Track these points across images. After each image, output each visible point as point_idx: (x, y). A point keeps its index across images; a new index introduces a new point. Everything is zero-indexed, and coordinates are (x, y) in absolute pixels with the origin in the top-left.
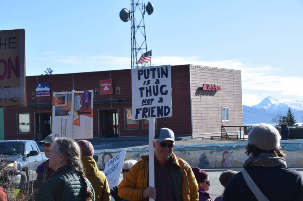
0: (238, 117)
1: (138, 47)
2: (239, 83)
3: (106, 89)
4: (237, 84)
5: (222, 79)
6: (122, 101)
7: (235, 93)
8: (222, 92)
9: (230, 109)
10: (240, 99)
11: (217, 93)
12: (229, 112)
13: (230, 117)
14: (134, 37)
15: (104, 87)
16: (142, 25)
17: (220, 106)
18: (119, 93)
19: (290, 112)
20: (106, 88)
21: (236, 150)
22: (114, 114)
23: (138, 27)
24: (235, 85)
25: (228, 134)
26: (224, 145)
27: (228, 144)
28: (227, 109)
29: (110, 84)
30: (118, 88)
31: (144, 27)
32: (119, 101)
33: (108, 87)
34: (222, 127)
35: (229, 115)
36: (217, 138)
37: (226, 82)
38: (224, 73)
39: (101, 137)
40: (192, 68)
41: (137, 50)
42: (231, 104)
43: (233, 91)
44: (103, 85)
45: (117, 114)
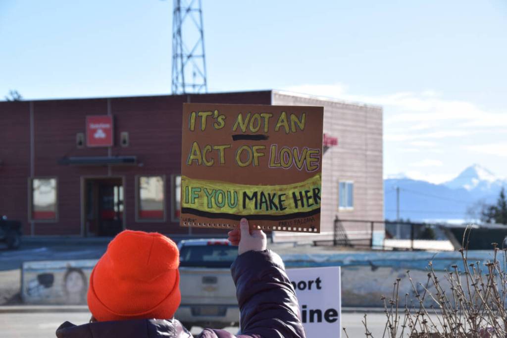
0: (371, 203)
1: (186, 52)
2: (378, 132)
3: (100, 134)
4: (373, 134)
5: (340, 122)
6: (132, 161)
7: (369, 153)
8: (341, 150)
9: (356, 185)
10: (378, 164)
11: (329, 150)
12: (355, 191)
13: (355, 202)
14: (179, 32)
15: (95, 131)
16: (195, 6)
17: (334, 179)
18: (126, 145)
19: (502, 196)
20: (100, 132)
21: (351, 269)
22: (116, 189)
23: (188, 10)
24: (369, 136)
25: (350, 237)
26: (325, 259)
27: (335, 256)
28: (351, 186)
29: (107, 126)
30: (125, 135)
31: (200, 11)
32: (126, 161)
33: (105, 130)
34: (337, 221)
35: (355, 196)
36: (325, 243)
37: (349, 128)
38: (345, 111)
39: (86, 236)
40: (277, 96)
41: (185, 59)
42: (359, 174)
43: (364, 147)
44: (93, 126)
45: (121, 189)
